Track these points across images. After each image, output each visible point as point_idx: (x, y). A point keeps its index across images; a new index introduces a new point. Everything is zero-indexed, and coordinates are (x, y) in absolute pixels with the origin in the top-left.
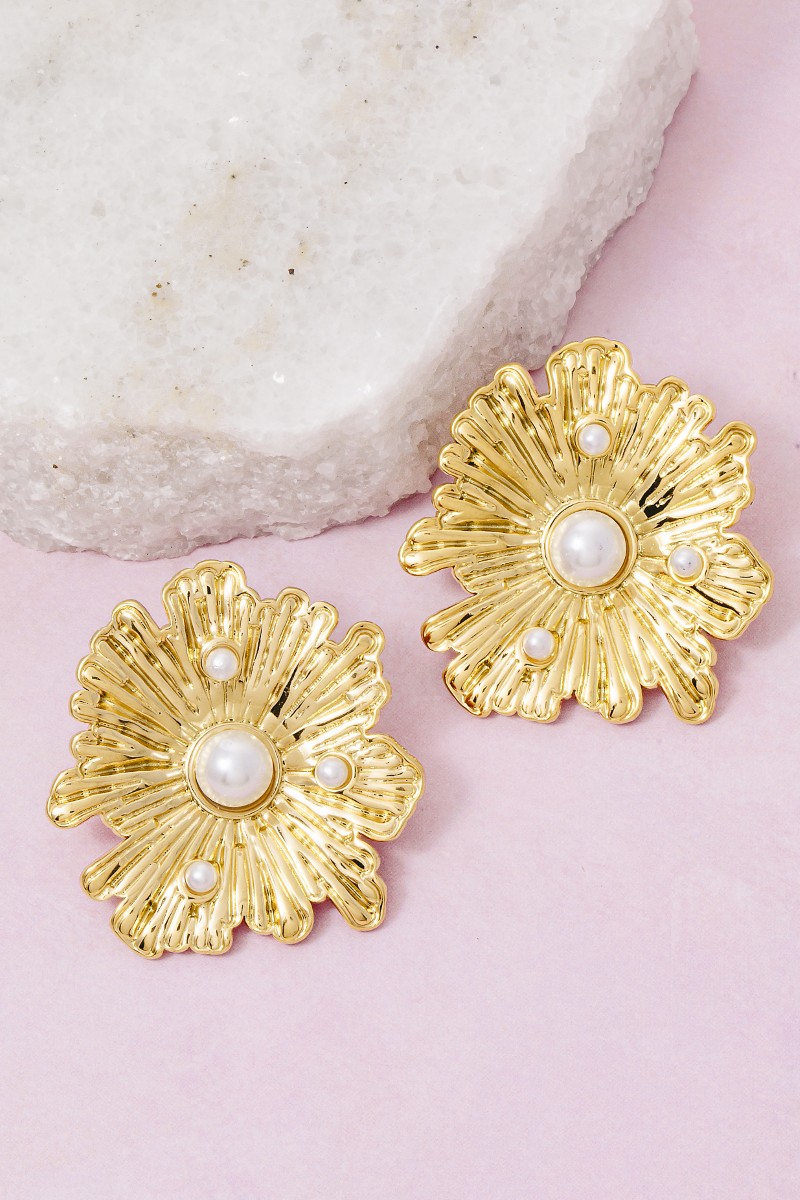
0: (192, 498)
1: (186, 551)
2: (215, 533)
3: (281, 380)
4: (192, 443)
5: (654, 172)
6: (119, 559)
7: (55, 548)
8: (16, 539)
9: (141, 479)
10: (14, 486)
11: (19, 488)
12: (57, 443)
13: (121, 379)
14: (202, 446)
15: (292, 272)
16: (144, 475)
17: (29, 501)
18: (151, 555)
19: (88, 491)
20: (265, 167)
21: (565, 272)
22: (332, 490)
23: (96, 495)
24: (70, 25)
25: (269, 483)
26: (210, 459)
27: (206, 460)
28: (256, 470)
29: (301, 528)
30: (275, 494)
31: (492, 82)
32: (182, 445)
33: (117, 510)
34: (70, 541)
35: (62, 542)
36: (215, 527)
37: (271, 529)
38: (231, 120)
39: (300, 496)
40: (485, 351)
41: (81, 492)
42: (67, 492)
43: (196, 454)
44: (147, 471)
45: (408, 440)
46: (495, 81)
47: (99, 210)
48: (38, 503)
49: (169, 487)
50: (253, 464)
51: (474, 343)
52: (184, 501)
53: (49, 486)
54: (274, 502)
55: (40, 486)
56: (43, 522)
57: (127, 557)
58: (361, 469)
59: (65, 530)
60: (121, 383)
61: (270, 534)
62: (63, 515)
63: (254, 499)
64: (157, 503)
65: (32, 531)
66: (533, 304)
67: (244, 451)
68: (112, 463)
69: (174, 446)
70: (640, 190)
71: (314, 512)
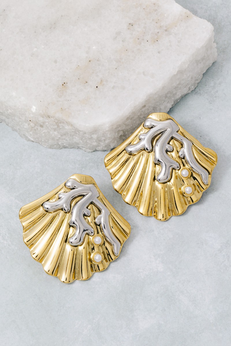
0: (62, 136)
1: (60, 148)
2: (67, 145)
3: (87, 112)
4: (63, 123)
5: (198, 83)
6: (44, 146)
7: (29, 140)
8: (20, 136)
9: (50, 128)
10: (21, 123)
11: (22, 124)
12: (31, 115)
13: (49, 103)
14: (65, 124)
15: (97, 87)
16: (51, 128)
17: (24, 128)
18: (51, 147)
19: (37, 128)
20: (98, 60)
21: (168, 103)
22: (95, 142)
23: (39, 130)
24: (62, 16)
25: (80, 137)
26: (67, 127)
27: (66, 128)
28: (78, 133)
29: (88, 149)
30: (82, 139)
31: (158, 53)
32: (61, 123)
33: (43, 135)
34: (32, 139)
35: (30, 139)
36: (67, 144)
37: (81, 148)
38: (94, 47)
39: (88, 141)
40: (142, 117)
41: (35, 128)
42: (32, 127)
43: (64, 126)
44: (52, 127)
45: (117, 134)
46: (159, 52)
47: (56, 62)
48: (25, 128)
49: (57, 132)
50: (77, 131)
51: (139, 114)
52: (60, 136)
53: (29, 125)
54: (81, 141)
55: (27, 124)
56: (27, 133)
57: (45, 146)
58: (103, 138)
59: (31, 136)
60: (49, 104)
61: (80, 149)
62: (31, 133)
63: (76, 139)
64: (53, 135)
65: (24, 135)
66: (157, 108)
67: (74, 127)
68: (44, 123)
69: (58, 123)
70: (193, 87)
71: (91, 146)
